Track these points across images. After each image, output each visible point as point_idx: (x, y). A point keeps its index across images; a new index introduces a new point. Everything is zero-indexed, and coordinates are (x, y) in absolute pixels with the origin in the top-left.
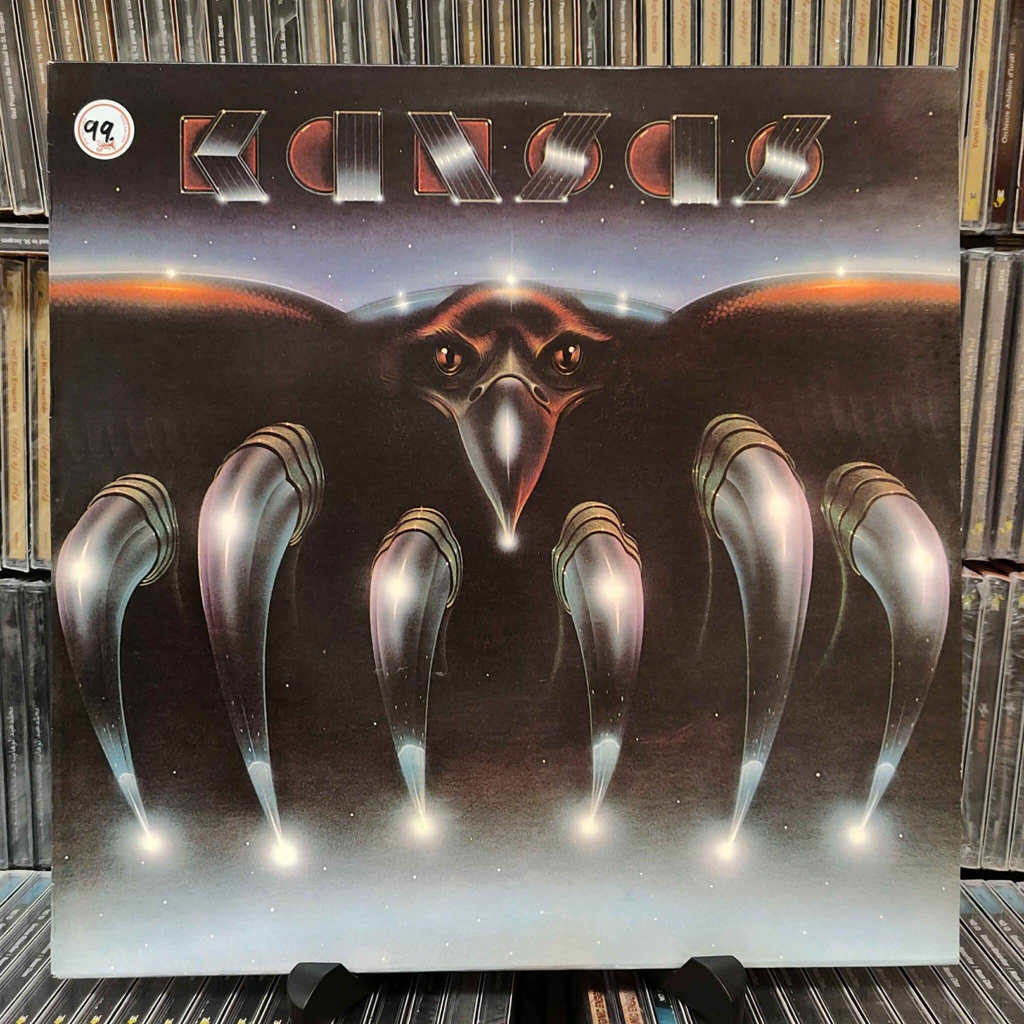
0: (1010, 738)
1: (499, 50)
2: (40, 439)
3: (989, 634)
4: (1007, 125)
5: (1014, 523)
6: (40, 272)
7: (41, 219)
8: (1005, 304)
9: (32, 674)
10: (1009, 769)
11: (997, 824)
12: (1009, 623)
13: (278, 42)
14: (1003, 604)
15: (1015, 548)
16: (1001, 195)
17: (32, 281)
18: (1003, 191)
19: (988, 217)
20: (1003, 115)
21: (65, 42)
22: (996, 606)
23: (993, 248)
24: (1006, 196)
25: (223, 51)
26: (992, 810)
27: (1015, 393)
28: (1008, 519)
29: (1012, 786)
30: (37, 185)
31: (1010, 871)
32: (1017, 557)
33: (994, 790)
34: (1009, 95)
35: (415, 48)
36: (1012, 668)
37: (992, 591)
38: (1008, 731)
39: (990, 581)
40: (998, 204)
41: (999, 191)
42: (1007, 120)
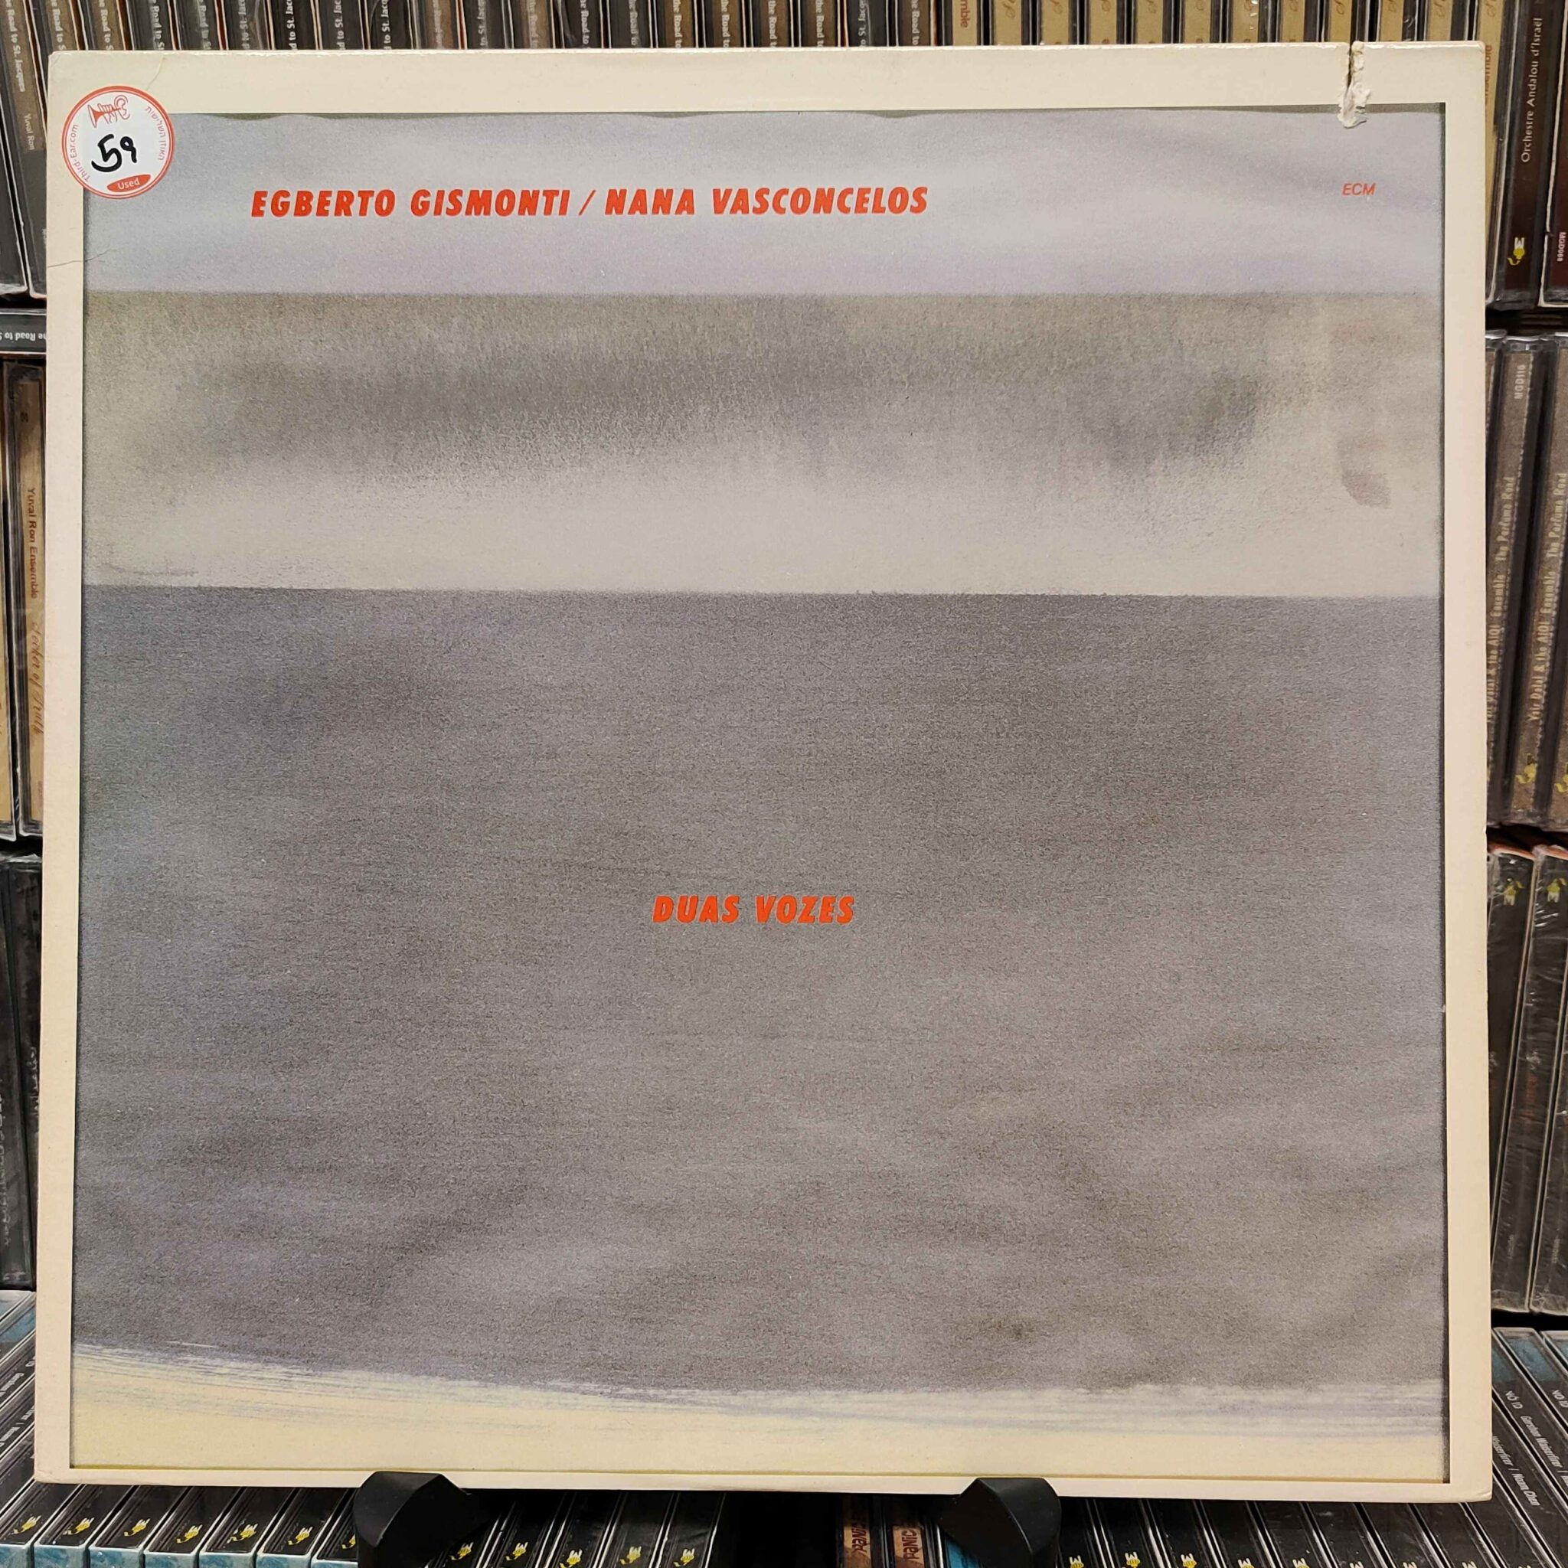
0: (1533, 1106)
1: (721, 26)
2: (29, 636)
3: (1499, 943)
4: (1529, 133)
5: (1538, 769)
6: (22, 382)
7: (23, 301)
8: (1525, 420)
9: (24, 996)
10: (1531, 1154)
11: (1512, 1238)
12: (1531, 924)
13: (377, 20)
14: (1522, 895)
15: (1541, 808)
16: (1519, 246)
17: (11, 397)
18: (1523, 239)
19: (1497, 282)
20: (1524, 118)
21: (53, 26)
22: (1510, 898)
23: (1505, 332)
24: (1527, 247)
25: (293, 34)
26: (1502, 1216)
27: (1541, 562)
28: (1530, 761)
29: (1537, 1182)
31: (1532, 1313)
32: (1543, 823)
33: (1505, 1187)
34: (1533, 86)
35: (588, 27)
36: (1534, 997)
37: (1504, 875)
38: (1529, 1095)
39: (1500, 859)
40: (1515, 260)
41: (1516, 239)
42: (1529, 125)
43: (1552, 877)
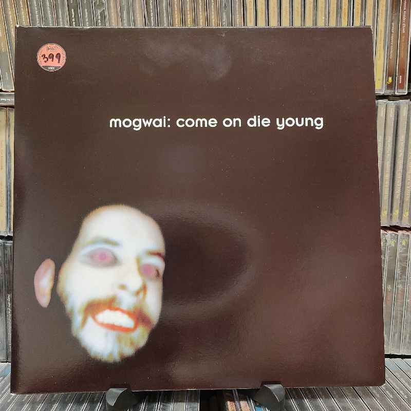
0: (401, 299)
1: (188, 22)
3: (391, 256)
4: (392, 51)
5: (399, 211)
8: (393, 122)
10: (401, 312)
11: (396, 335)
13: (97, 20)
14: (396, 244)
15: (400, 221)
19: (385, 88)
20: (390, 47)
22: (393, 245)
23: (388, 100)
24: (392, 79)
25: (74, 23)
26: (394, 329)
27: (398, 158)
28: (397, 209)
29: (402, 320)
31: (401, 355)
32: (401, 225)
35: (153, 21)
36: (400, 270)
37: (391, 238)
38: (399, 295)
39: (390, 234)
40: (389, 83)
41: (389, 77)
43: (404, 239)
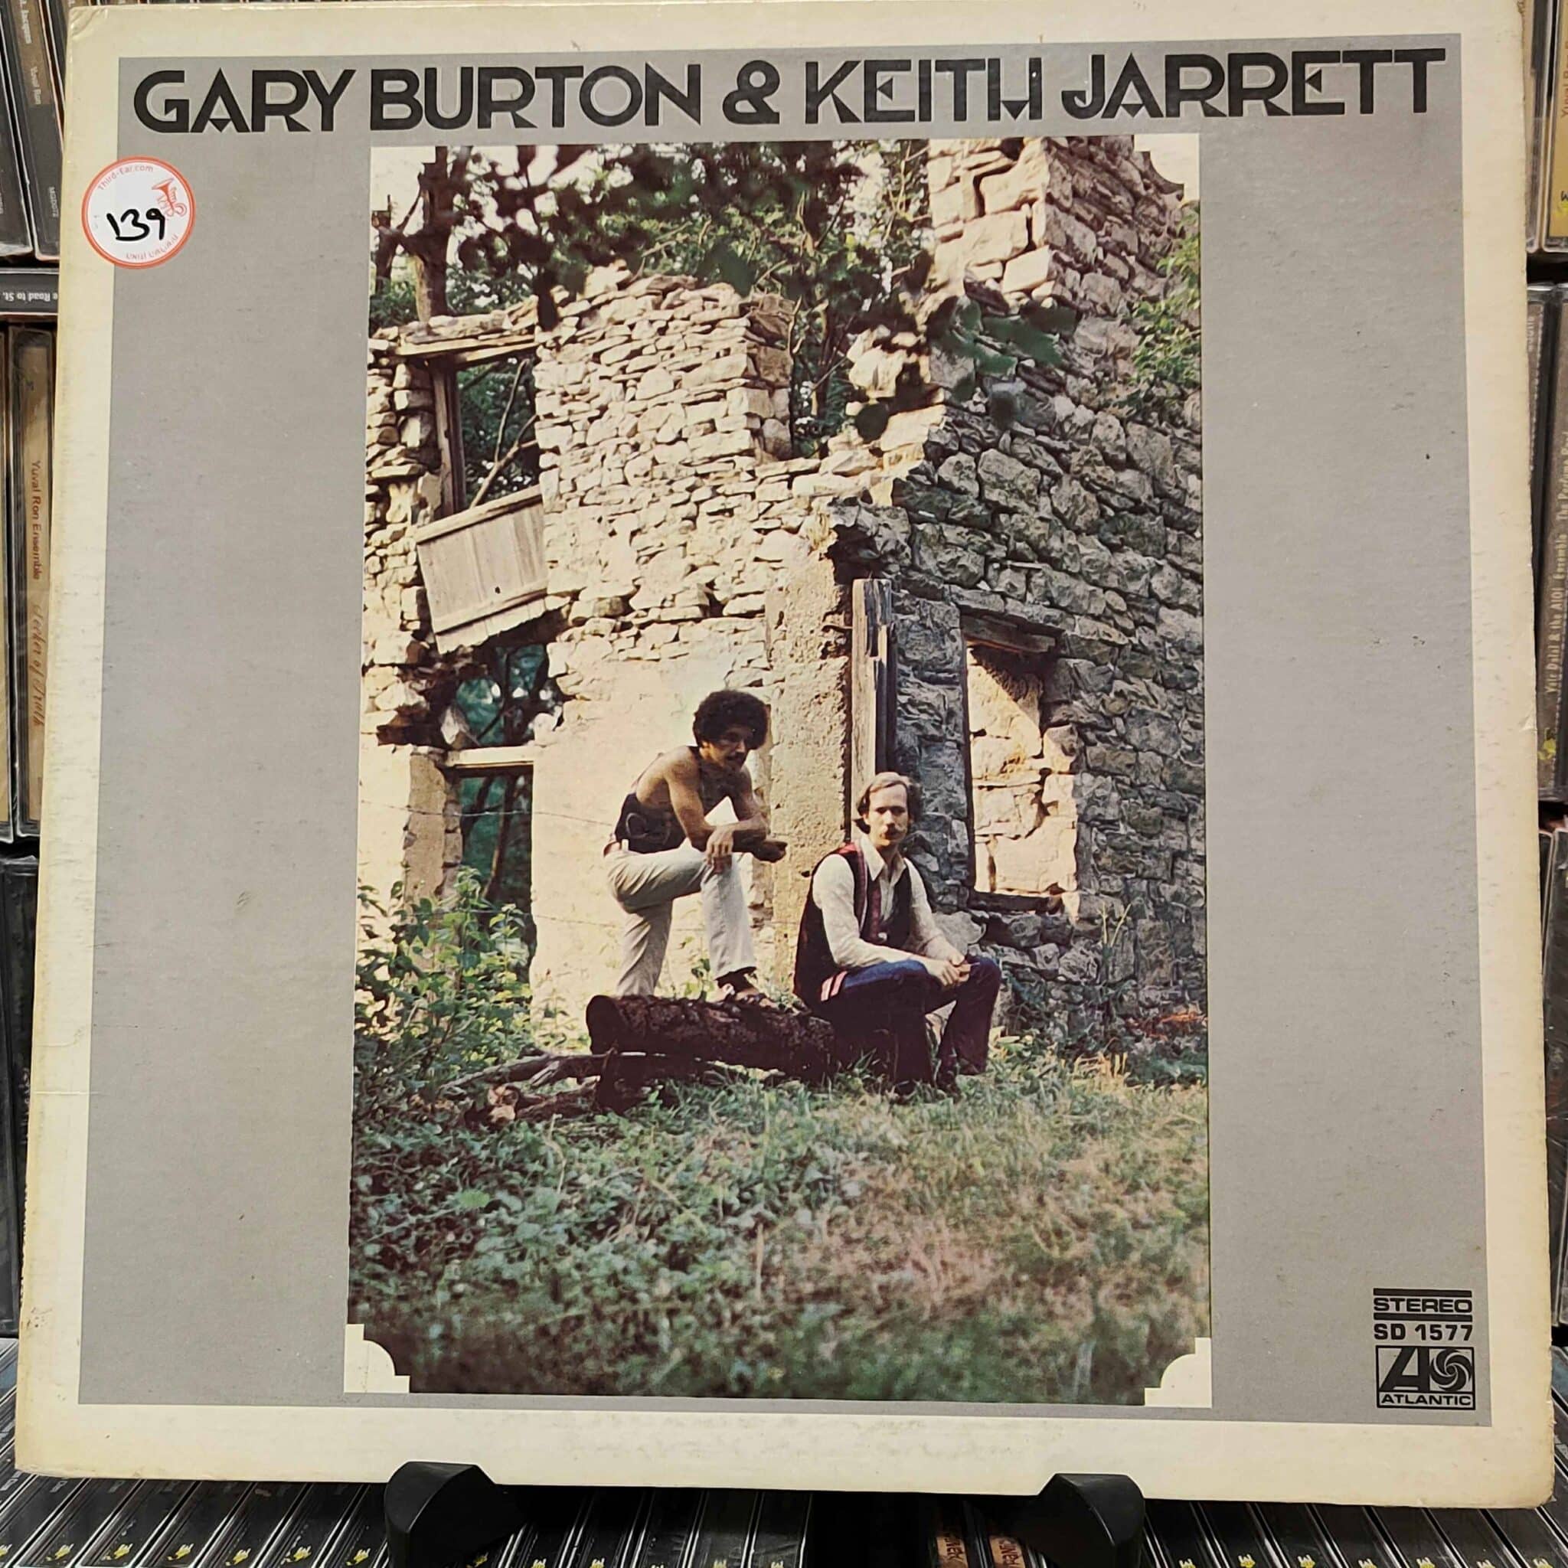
2: (30, 622)
6: (29, 350)
7: (29, 260)
17: (16, 363)
30: (20, 206)
